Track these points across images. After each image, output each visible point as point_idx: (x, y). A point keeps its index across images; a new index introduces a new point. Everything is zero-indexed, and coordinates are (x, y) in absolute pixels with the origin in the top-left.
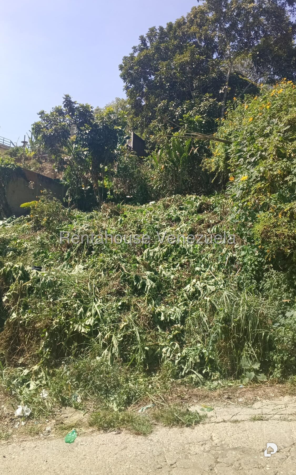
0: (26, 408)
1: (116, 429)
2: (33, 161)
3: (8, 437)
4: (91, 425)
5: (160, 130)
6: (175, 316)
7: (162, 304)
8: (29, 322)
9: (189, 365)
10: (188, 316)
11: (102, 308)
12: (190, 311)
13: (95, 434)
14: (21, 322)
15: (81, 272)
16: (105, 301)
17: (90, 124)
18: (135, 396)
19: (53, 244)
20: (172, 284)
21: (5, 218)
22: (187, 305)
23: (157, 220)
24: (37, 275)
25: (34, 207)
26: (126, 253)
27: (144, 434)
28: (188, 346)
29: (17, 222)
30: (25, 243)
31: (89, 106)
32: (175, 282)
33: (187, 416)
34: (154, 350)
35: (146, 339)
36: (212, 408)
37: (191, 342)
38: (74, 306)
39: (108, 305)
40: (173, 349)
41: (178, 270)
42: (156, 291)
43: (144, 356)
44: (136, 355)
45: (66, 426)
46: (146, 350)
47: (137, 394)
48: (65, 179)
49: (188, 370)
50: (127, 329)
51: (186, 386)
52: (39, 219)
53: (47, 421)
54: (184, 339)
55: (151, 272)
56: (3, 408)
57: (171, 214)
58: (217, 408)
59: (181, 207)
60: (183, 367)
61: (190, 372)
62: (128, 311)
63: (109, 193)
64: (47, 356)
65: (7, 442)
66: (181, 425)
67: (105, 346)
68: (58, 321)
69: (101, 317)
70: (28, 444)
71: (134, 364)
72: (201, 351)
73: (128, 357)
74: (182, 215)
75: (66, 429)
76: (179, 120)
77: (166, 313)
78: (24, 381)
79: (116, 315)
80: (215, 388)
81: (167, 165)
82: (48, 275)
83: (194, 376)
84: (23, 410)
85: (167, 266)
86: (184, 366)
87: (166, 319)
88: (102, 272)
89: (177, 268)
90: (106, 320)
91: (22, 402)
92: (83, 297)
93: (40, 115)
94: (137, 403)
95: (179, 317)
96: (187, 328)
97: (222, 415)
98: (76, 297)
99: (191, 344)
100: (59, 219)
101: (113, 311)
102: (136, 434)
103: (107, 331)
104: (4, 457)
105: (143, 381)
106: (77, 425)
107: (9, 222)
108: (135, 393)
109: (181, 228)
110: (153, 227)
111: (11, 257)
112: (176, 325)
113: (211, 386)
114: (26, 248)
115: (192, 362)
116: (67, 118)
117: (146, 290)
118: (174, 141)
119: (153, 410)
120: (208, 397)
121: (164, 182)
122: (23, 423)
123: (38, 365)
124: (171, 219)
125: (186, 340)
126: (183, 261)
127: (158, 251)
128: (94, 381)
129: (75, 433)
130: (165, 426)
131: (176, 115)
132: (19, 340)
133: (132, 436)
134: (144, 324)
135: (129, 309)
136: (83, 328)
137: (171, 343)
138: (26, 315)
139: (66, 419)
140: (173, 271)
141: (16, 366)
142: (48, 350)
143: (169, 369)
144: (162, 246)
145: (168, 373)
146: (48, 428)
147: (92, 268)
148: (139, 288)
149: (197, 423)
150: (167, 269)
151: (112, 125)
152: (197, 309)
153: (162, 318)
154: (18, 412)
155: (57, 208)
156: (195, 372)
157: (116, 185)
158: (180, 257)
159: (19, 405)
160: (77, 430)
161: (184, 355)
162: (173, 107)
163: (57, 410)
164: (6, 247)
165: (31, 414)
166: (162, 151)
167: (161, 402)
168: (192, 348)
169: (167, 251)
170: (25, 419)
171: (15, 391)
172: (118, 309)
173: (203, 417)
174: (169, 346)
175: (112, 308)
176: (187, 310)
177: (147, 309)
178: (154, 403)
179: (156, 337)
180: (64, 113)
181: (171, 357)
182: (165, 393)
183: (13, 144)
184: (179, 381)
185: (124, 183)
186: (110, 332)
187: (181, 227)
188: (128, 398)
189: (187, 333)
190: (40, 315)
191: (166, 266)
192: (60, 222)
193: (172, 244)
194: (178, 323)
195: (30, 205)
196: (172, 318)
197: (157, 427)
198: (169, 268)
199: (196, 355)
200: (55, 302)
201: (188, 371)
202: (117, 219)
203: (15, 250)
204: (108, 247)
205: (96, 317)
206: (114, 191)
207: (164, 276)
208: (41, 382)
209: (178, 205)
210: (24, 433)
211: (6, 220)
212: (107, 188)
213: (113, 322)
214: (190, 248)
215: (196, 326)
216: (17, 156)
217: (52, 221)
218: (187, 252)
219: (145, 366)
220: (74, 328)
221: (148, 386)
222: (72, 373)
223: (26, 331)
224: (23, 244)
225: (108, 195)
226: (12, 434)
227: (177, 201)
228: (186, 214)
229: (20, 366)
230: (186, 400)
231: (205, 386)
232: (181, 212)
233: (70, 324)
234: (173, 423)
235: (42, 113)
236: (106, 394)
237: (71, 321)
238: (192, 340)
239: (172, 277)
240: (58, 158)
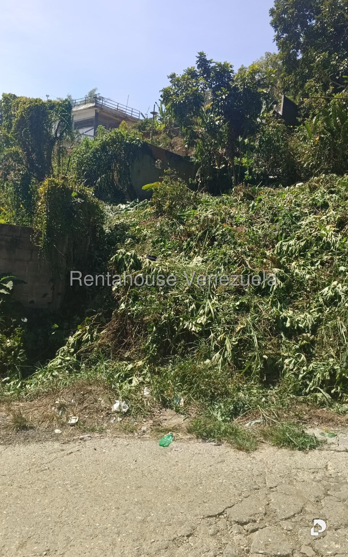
0: (123, 404)
1: (216, 439)
2: (163, 135)
3: (101, 431)
4: (190, 431)
5: (316, 91)
6: (304, 323)
7: (289, 308)
8: (137, 314)
9: (316, 382)
10: (322, 325)
11: (217, 306)
12: (324, 319)
13: (192, 442)
14: (129, 314)
15: (199, 265)
16: (222, 299)
17: (228, 87)
18: (243, 407)
19: (173, 232)
20: (306, 285)
21: (128, 202)
22: (322, 312)
23: (299, 205)
24: (149, 265)
25: (156, 189)
26: (254, 246)
27: (247, 451)
28: (318, 360)
29: (140, 206)
30: (145, 230)
31: (228, 64)
32: (310, 283)
33: (301, 438)
34: (275, 360)
35: (266, 346)
36: (335, 434)
37: (322, 356)
38: (185, 301)
39: (225, 303)
40: (298, 362)
41: (318, 268)
42: (285, 292)
43: (261, 366)
44: (253, 363)
45: (163, 428)
46: (265, 359)
47: (246, 406)
48: (196, 156)
49: (313, 387)
50: (244, 333)
51: (308, 405)
52: (161, 203)
53: (144, 420)
54: (314, 351)
55: (280, 270)
56: (101, 401)
57: (316, 198)
58: (341, 435)
59: (332, 189)
60: (308, 383)
61: (316, 390)
62: (246, 313)
63: (247, 172)
64: (153, 352)
65: (100, 435)
66: (293, 448)
67: (217, 349)
68: (167, 315)
69: (215, 316)
70: (120, 441)
71: (249, 373)
72: (332, 366)
73: (243, 364)
74: (332, 200)
75: (162, 432)
76: (344, 76)
77: (293, 319)
78: (127, 376)
79: (233, 316)
80: (345, 412)
81: (322, 136)
82: (160, 265)
83: (319, 395)
84: (120, 406)
85: (304, 263)
86: (310, 382)
87: (292, 325)
88: (222, 267)
89: (316, 267)
90: (221, 320)
91: (120, 398)
92: (196, 292)
93: (170, 79)
94: (245, 416)
95: (310, 325)
96: (318, 339)
97: (345, 443)
98: (189, 292)
99: (321, 358)
100: (183, 204)
101: (230, 311)
102: (238, 449)
103: (221, 332)
104: (95, 449)
105: (257, 392)
106: (175, 429)
107: (132, 207)
108: (244, 405)
109: (328, 217)
110: (291, 215)
111: (129, 244)
112: (304, 334)
113: (340, 409)
114: (146, 235)
115: (319, 378)
116: (201, 82)
117: (271, 290)
118: (334, 104)
119: (262, 426)
120: (333, 421)
121: (317, 159)
122: (119, 419)
123: (143, 361)
124: (316, 204)
125: (316, 352)
126: (325, 258)
127: (294, 244)
128: (198, 385)
129: (171, 437)
130: (274, 445)
131: (341, 71)
132: (127, 333)
133: (233, 450)
134: (265, 330)
135: (248, 311)
136: (193, 326)
137: (296, 355)
138: (135, 307)
139: (164, 421)
140: (310, 270)
141: (121, 359)
142: (155, 345)
143: (290, 384)
144: (299, 238)
145: (289, 387)
146: (144, 428)
147: (211, 261)
148: (263, 287)
149: (312, 448)
150: (302, 267)
151: (255, 87)
152: (335, 318)
153: (288, 325)
154: (115, 407)
155: (181, 190)
156: (322, 390)
157: (257, 162)
158: (322, 253)
159: (117, 399)
160: (174, 434)
161: (311, 369)
162: (337, 60)
163: (156, 410)
164: (124, 234)
165: (128, 411)
166: (318, 118)
167: (274, 419)
168: (321, 363)
169: (305, 245)
170: (122, 415)
171: (115, 385)
172: (235, 310)
173: (321, 443)
174: (293, 357)
175: (229, 308)
176: (321, 317)
177: (270, 312)
178: (264, 419)
179: (278, 346)
180: (197, 75)
181: (294, 370)
182: (279, 409)
183: (143, 116)
184: (301, 398)
185: (267, 160)
186: (223, 334)
187: (328, 215)
188: (235, 408)
189: (318, 344)
190: (149, 308)
191: (302, 262)
192: (183, 207)
193: (313, 237)
194: (308, 332)
195: (152, 187)
196: (300, 325)
197: (264, 445)
198: (305, 265)
199: (326, 371)
200: (166, 295)
201: (314, 389)
202: (248, 204)
203: (133, 237)
204: (233, 237)
205: (210, 316)
206: (253, 170)
207: (297, 275)
208: (144, 378)
209: (328, 187)
210: (118, 430)
211: (129, 204)
212: (245, 166)
213: (228, 323)
214: (336, 242)
215: (330, 338)
216: (146, 130)
217: (175, 206)
218: (332, 247)
219: (262, 377)
220: (184, 325)
221: (262, 398)
222: (177, 373)
223: (133, 323)
224: (142, 231)
225: (246, 175)
226: (107, 428)
227: (327, 182)
228: (337, 199)
229: (125, 361)
230: (304, 420)
231: (333, 408)
232: (331, 196)
233: (180, 321)
234: (284, 443)
235: (173, 76)
236: (211, 400)
237: (181, 317)
238: (324, 353)
239: (308, 276)
240: (189, 131)
